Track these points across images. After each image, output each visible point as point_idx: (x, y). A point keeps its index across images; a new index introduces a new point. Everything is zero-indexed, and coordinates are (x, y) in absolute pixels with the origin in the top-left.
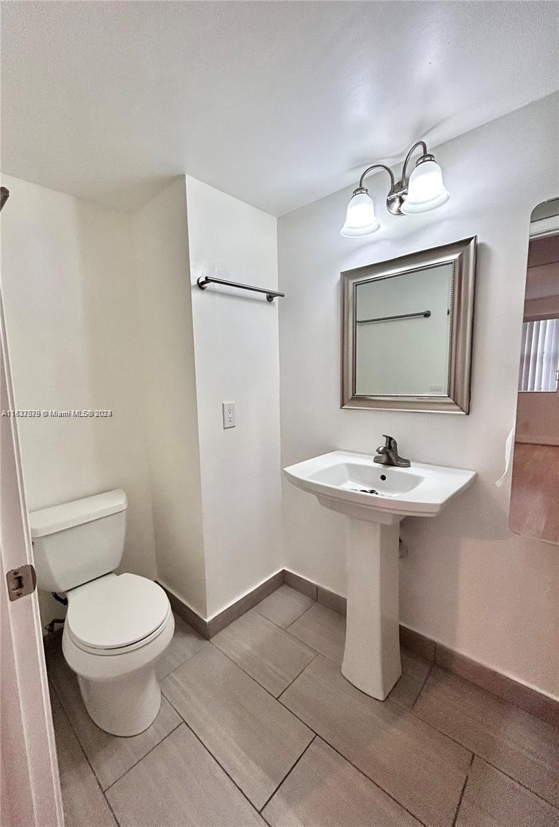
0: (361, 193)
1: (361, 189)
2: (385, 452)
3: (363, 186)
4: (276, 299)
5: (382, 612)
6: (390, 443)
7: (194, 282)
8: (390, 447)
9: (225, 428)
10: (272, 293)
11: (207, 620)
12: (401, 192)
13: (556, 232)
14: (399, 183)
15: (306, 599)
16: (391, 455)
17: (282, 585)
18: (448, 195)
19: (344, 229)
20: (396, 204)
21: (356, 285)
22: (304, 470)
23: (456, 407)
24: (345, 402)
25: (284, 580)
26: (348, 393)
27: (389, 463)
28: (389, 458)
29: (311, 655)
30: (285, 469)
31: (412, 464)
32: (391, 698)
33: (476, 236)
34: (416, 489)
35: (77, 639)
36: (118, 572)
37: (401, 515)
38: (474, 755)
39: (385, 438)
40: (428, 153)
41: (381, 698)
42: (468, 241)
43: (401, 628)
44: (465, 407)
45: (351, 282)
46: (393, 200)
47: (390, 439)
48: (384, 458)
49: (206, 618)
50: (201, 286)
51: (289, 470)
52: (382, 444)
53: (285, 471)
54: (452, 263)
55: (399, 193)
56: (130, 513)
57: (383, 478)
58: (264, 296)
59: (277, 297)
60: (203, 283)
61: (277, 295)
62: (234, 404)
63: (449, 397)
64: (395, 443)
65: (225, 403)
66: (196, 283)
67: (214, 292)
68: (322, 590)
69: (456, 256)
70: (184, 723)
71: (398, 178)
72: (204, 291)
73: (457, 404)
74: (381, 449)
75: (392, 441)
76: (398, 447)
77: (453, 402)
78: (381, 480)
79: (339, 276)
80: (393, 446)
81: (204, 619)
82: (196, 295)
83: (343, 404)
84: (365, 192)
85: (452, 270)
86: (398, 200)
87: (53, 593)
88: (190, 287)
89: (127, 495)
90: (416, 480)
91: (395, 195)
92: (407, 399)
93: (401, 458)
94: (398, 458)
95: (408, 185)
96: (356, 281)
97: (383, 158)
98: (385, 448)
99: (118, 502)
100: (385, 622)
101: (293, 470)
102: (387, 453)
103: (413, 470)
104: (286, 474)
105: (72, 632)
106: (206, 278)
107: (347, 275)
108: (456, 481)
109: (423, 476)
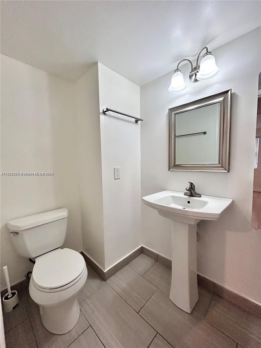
0: (178, 71)
1: (178, 69)
2: (190, 190)
3: (179, 69)
4: (139, 122)
5: (189, 267)
6: (192, 186)
7: (101, 111)
8: (192, 188)
9: (115, 179)
10: (138, 119)
11: (105, 271)
12: (196, 71)
13: (260, 96)
14: (194, 68)
15: (152, 261)
16: (192, 192)
17: (141, 254)
18: (218, 70)
19: (170, 88)
20: (194, 77)
21: (176, 114)
22: (152, 198)
23: (222, 168)
24: (171, 167)
25: (142, 251)
26: (172, 164)
27: (191, 195)
28: (191, 193)
29: (155, 289)
30: (143, 198)
31: (202, 196)
32: (194, 312)
33: (231, 89)
34: (205, 207)
35: (36, 284)
36: (62, 247)
37: (199, 219)
38: (237, 344)
39: (189, 183)
40: (208, 51)
41: (189, 312)
42: (227, 91)
43: (198, 275)
44: (227, 168)
45: (173, 113)
46: (192, 75)
47: (192, 184)
48: (189, 194)
49: (105, 270)
50: (104, 112)
51: (144, 198)
52: (188, 186)
53: (142, 199)
54: (220, 102)
55: (195, 71)
56: (70, 219)
57: (189, 202)
58: (134, 120)
59: (140, 121)
60: (105, 111)
61: (140, 120)
62: (119, 168)
63: (219, 164)
64: (194, 186)
65: (115, 167)
66: (102, 111)
67: (110, 116)
68: (160, 256)
69: (222, 99)
70: (90, 327)
71: (194, 65)
72: (106, 115)
73: (223, 167)
74: (188, 188)
75: (193, 185)
76: (195, 188)
77: (221, 166)
78: (188, 203)
79: (167, 111)
80: (193, 187)
81: (104, 271)
82: (102, 117)
83: (169, 169)
84: (179, 71)
85: (220, 105)
86: (194, 75)
87: (29, 258)
88: (99, 113)
89: (68, 210)
90: (205, 203)
91: (193, 72)
92: (199, 166)
93: (197, 193)
94: (195, 193)
95: (199, 68)
96: (176, 112)
97: (187, 57)
98: (189, 188)
99: (64, 213)
100: (191, 272)
101: (146, 198)
102: (190, 191)
103: (203, 198)
104: (143, 200)
105: (34, 281)
106: (107, 109)
107: (171, 110)
108: (224, 204)
109: (208, 201)
